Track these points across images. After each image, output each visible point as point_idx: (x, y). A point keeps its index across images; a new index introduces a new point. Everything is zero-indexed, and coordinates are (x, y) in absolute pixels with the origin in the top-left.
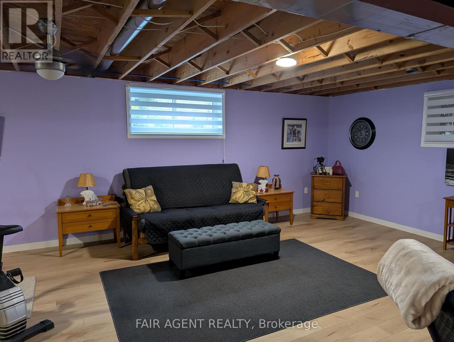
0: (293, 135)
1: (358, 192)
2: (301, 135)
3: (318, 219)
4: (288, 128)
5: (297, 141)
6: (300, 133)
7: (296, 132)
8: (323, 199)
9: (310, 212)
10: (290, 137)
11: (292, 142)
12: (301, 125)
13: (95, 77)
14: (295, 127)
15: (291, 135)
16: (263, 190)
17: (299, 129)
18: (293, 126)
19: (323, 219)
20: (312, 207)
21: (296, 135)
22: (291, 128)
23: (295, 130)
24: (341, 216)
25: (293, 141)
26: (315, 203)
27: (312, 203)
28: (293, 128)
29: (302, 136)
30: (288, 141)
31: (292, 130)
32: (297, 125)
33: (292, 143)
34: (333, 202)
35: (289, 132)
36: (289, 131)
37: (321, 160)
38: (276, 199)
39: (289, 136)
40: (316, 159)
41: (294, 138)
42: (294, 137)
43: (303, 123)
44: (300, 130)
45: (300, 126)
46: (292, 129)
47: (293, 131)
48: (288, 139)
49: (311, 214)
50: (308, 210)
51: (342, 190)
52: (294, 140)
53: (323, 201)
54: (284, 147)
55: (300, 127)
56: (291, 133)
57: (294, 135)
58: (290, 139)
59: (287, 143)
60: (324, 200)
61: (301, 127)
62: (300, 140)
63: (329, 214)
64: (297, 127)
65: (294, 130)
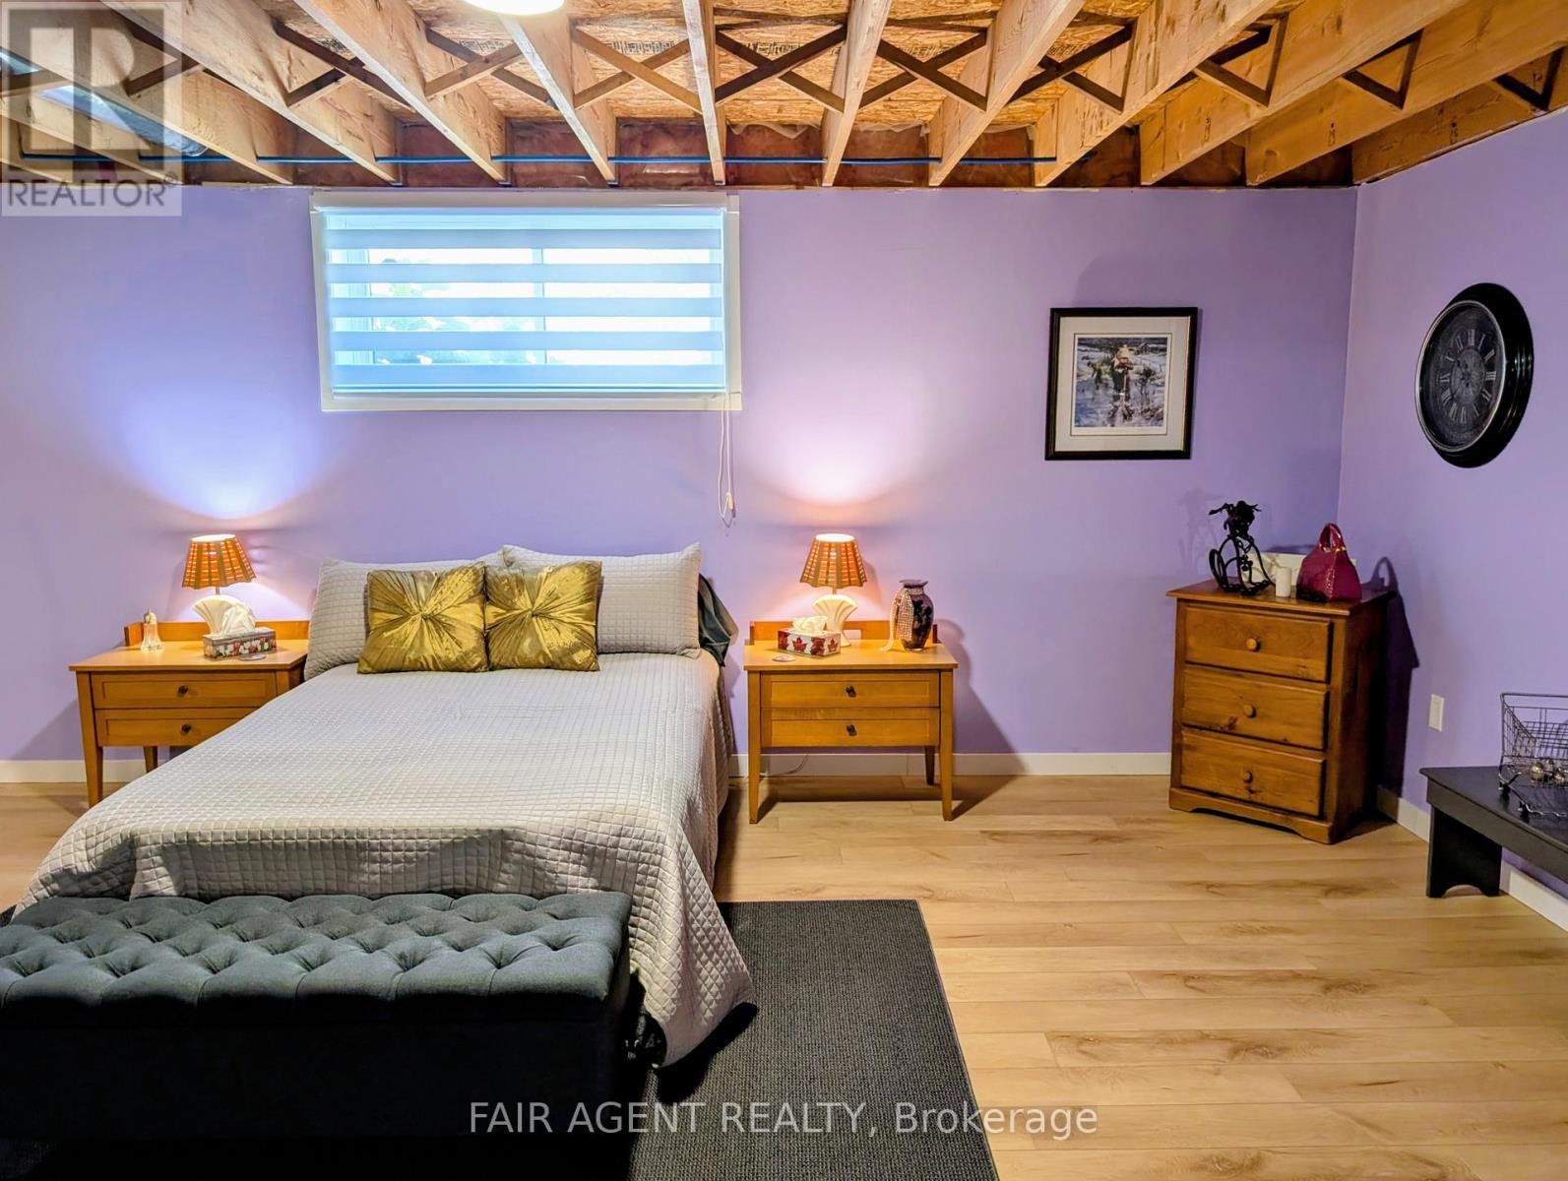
0: (1111, 392)
1: (1442, 700)
2: (1162, 392)
3: (1204, 817)
4: (1084, 358)
5: (1135, 419)
6: (1158, 382)
7: (1133, 375)
8: (1226, 721)
9: (1169, 773)
10: (1093, 399)
11: (1104, 425)
12: (1164, 341)
13: (204, 183)
14: (1125, 352)
15: (1100, 391)
16: (805, 645)
17: (1149, 360)
18: (1113, 345)
19: (1230, 821)
20: (1177, 750)
21: (1134, 390)
22: (1098, 356)
23: (1122, 366)
24: (1321, 817)
25: (1112, 417)
26: (1188, 737)
27: (1176, 732)
28: (1109, 355)
29: (1171, 397)
30: (1086, 421)
31: (1106, 368)
32: (1132, 343)
33: (1108, 430)
34: (1280, 739)
35: (1089, 374)
36: (1091, 370)
37: (1240, 517)
38: (851, 692)
39: (1089, 395)
40: (1225, 514)
41: (1116, 407)
42: (1116, 398)
43: (1176, 329)
44: (1154, 366)
45: (1159, 345)
46: (1108, 362)
47: (1113, 373)
48: (1082, 413)
49: (1172, 786)
50: (1158, 764)
51: (1328, 680)
52: (1119, 418)
53: (1230, 730)
54: (1057, 449)
55: (1153, 350)
56: (1099, 379)
57: (1118, 389)
58: (1093, 412)
59: (1076, 431)
60: (1231, 726)
61: (1165, 350)
62: (1155, 416)
63: (1253, 797)
64: (1138, 353)
65: (1118, 367)
